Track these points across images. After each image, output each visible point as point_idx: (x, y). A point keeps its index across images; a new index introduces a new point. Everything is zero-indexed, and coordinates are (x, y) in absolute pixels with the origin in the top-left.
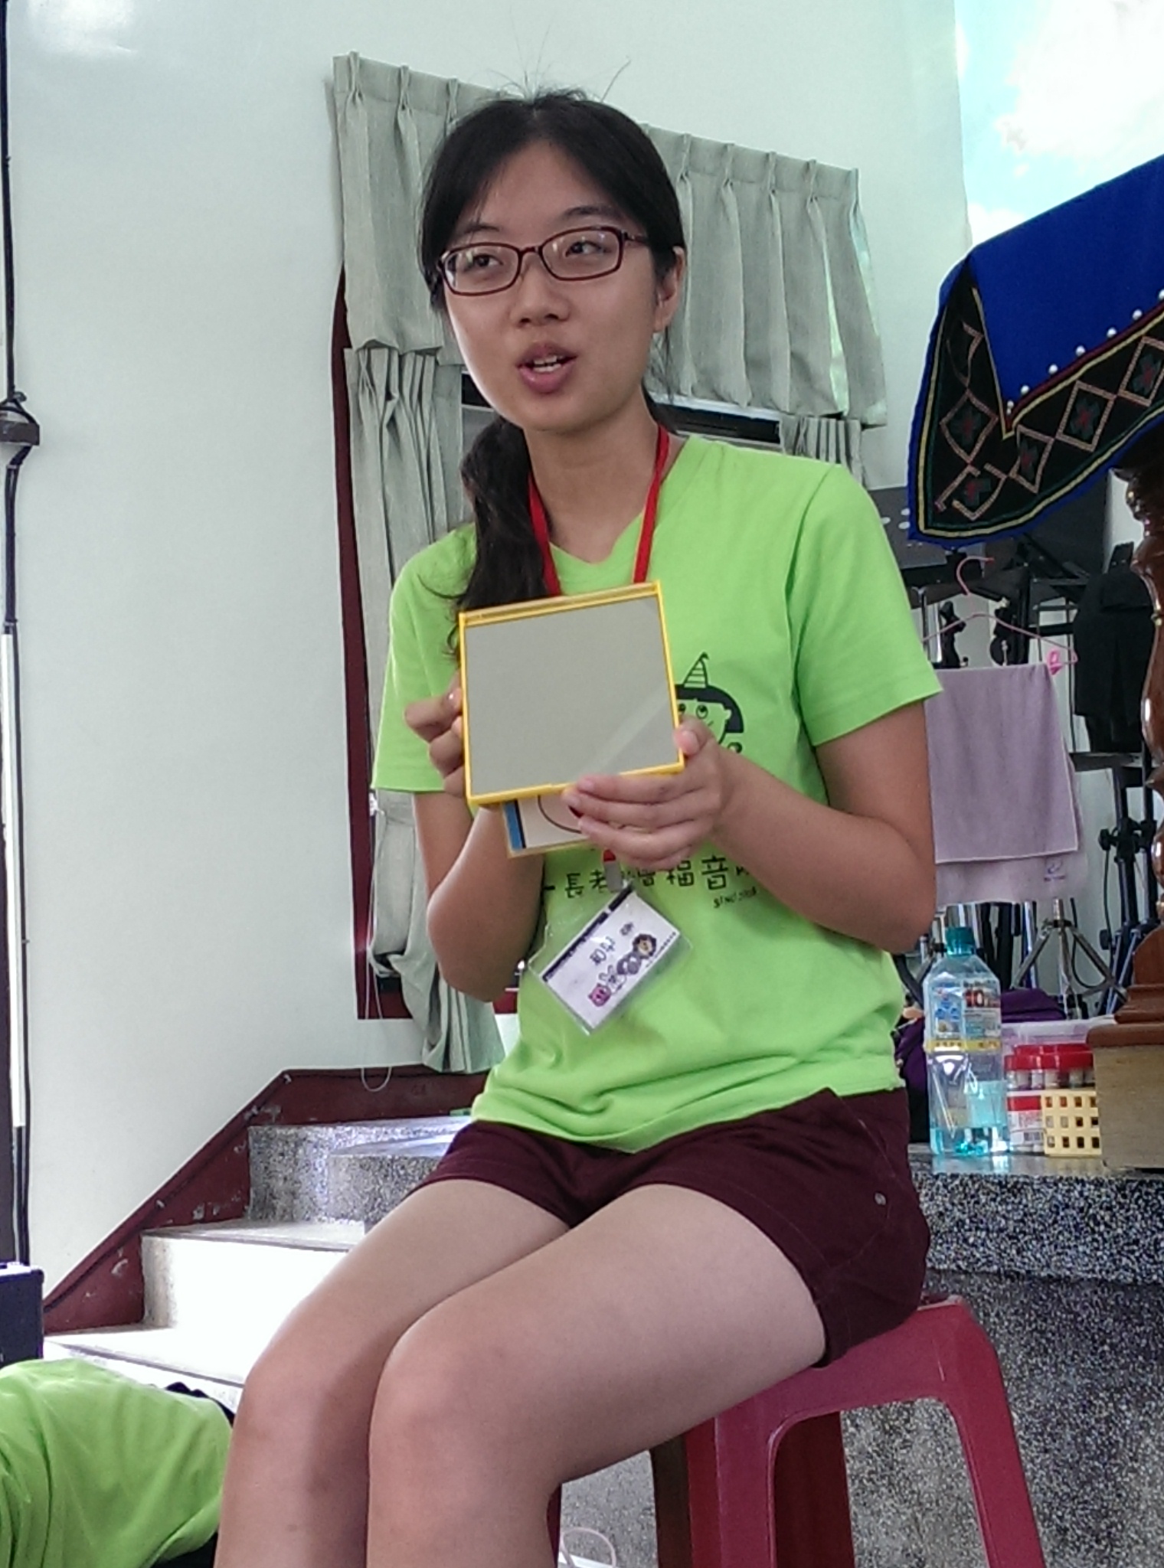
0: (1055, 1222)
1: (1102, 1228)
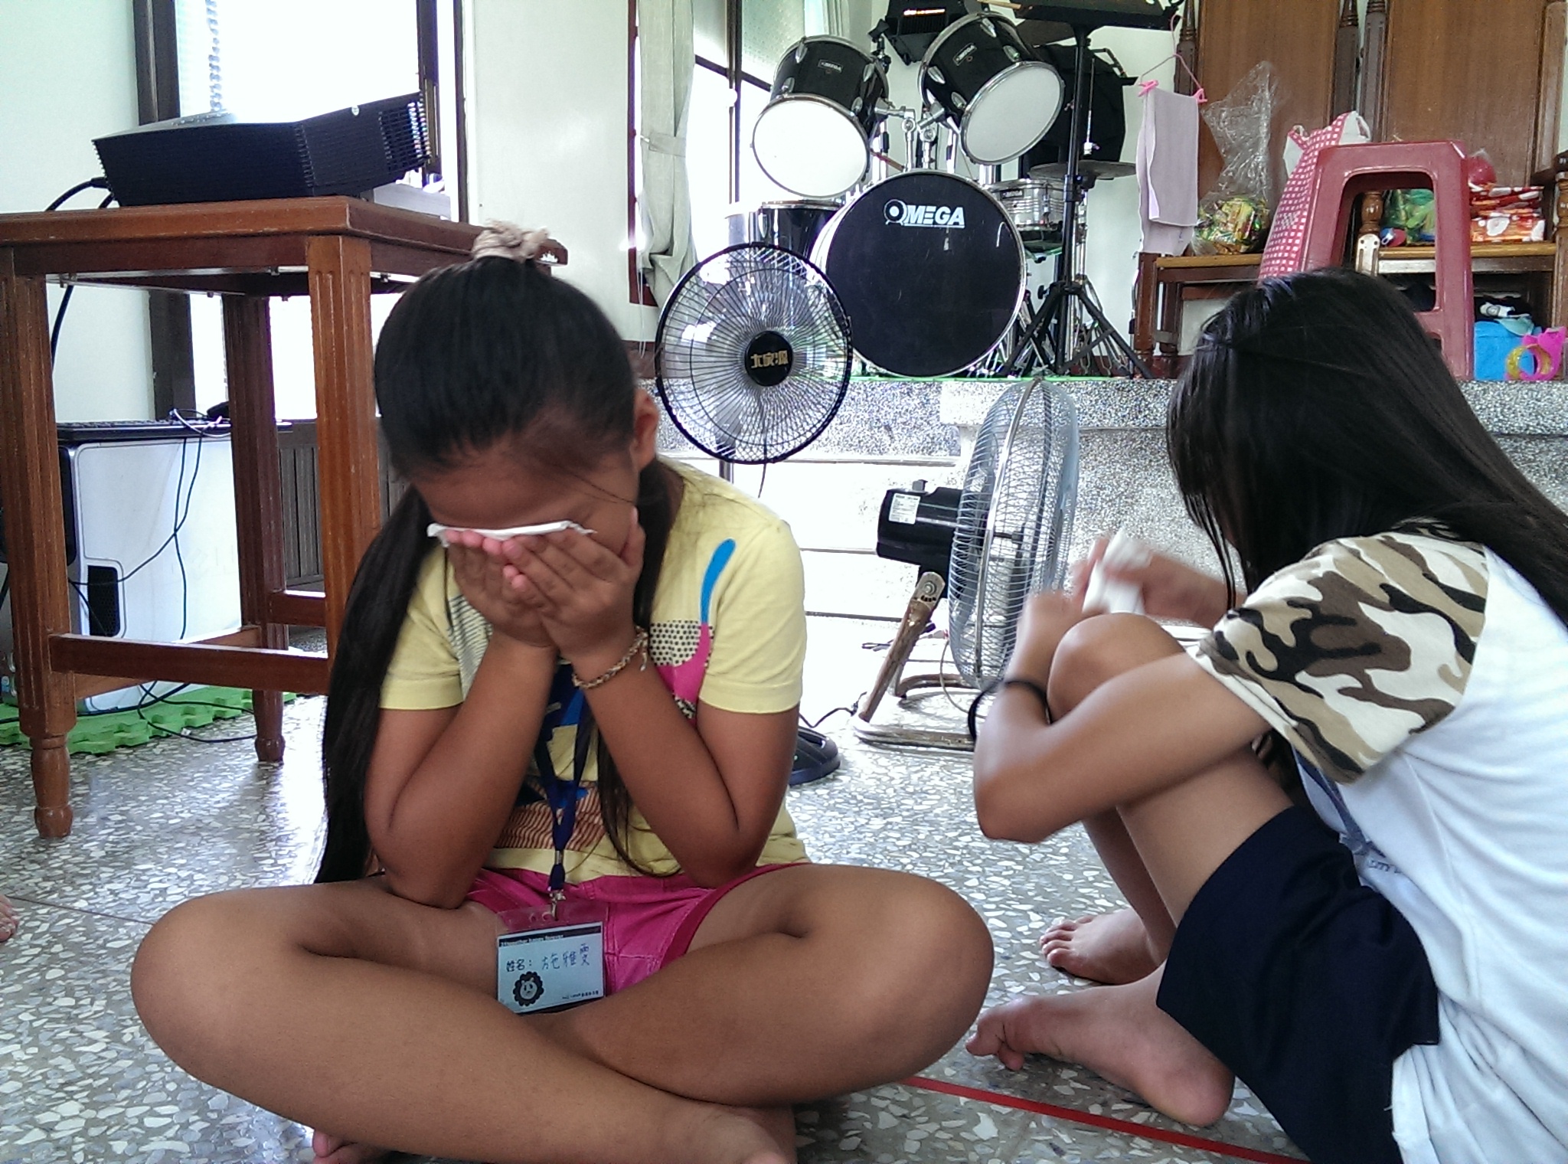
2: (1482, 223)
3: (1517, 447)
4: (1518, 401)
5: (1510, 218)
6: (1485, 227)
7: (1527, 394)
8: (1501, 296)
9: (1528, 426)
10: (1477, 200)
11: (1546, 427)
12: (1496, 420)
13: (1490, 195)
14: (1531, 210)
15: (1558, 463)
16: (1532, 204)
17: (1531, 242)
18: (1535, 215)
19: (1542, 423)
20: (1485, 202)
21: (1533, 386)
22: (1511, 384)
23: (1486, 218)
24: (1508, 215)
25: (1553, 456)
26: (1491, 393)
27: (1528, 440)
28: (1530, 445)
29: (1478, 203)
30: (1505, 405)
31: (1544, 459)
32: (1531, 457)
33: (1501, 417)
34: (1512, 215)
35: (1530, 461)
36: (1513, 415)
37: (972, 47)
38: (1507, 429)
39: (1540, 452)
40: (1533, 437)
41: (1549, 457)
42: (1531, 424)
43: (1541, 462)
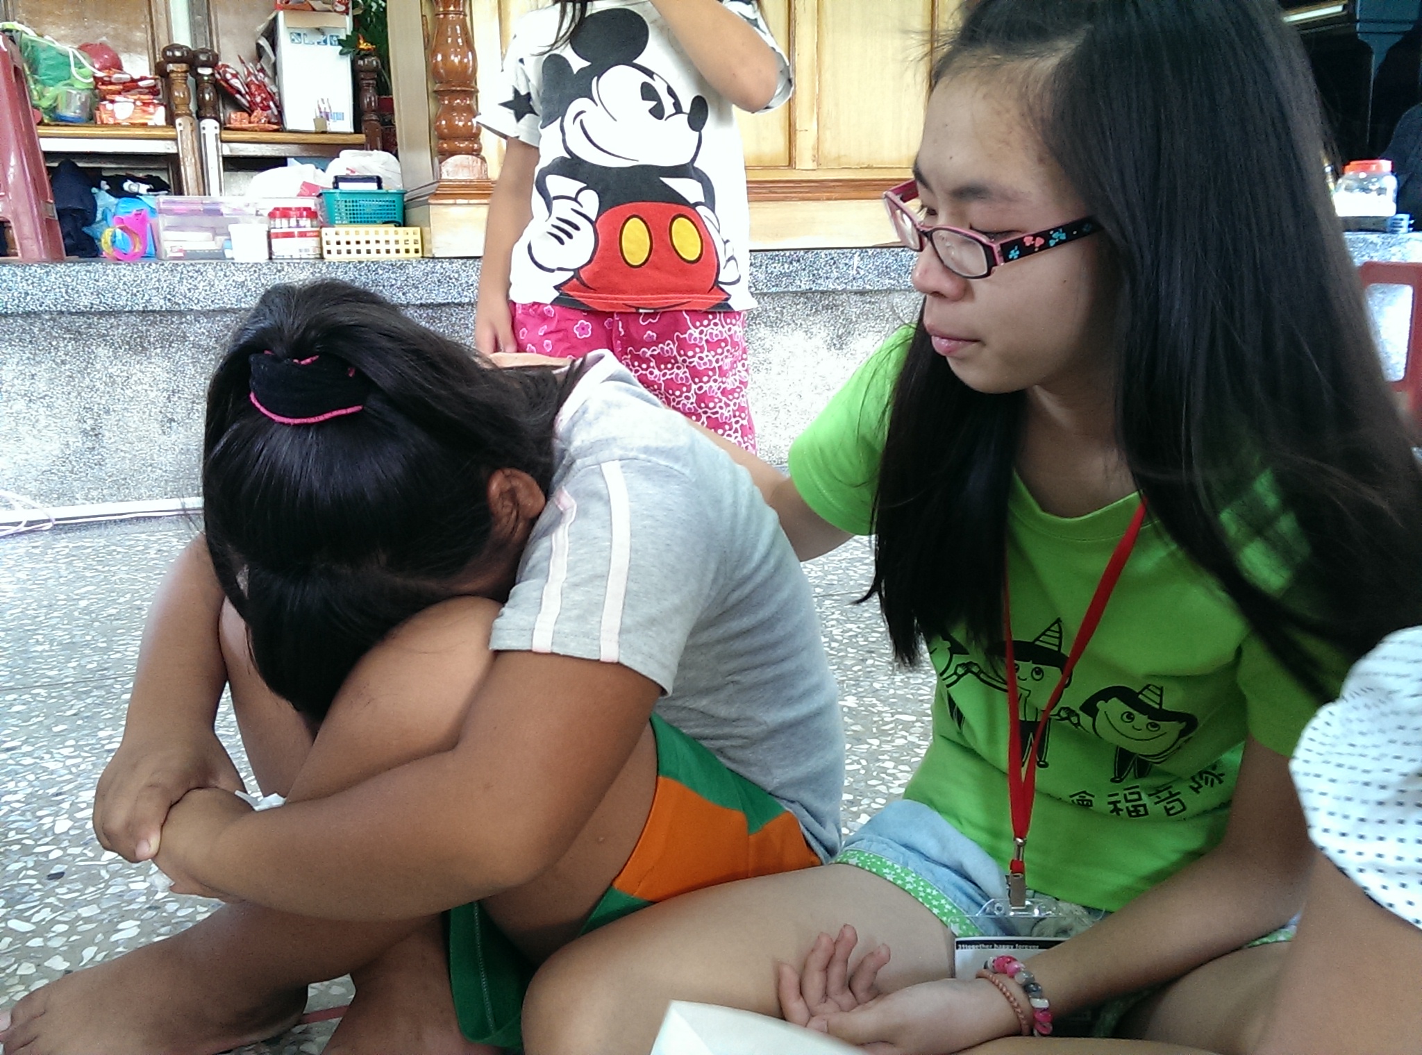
0: (426, 279)
1: (454, 280)
2: (109, 106)
3: (90, 324)
4: (79, 281)
5: (134, 103)
6: (112, 111)
7: (86, 275)
8: (141, 175)
9: (92, 304)
10: (103, 84)
11: (108, 305)
12: (62, 300)
13: (113, 80)
14: (152, 97)
15: (129, 335)
16: (153, 91)
17: (155, 127)
18: (156, 101)
19: (103, 301)
20: (110, 87)
21: (90, 268)
22: (69, 267)
23: (112, 102)
24: (133, 101)
25: (123, 330)
26: (54, 275)
27: (99, 316)
28: (101, 321)
29: (104, 87)
30: (68, 286)
31: (116, 333)
32: (104, 332)
33: (67, 298)
34: (136, 100)
35: (104, 335)
36: (76, 295)
38: (74, 308)
39: (111, 327)
40: (101, 314)
41: (120, 331)
42: (94, 302)
43: (114, 336)
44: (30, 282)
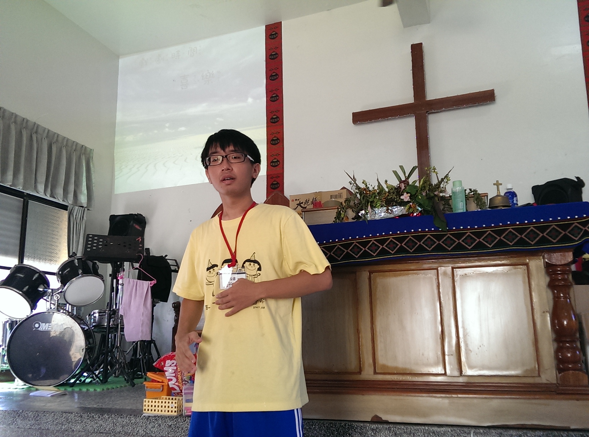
37: (69, 269)
44: (103, 421)
